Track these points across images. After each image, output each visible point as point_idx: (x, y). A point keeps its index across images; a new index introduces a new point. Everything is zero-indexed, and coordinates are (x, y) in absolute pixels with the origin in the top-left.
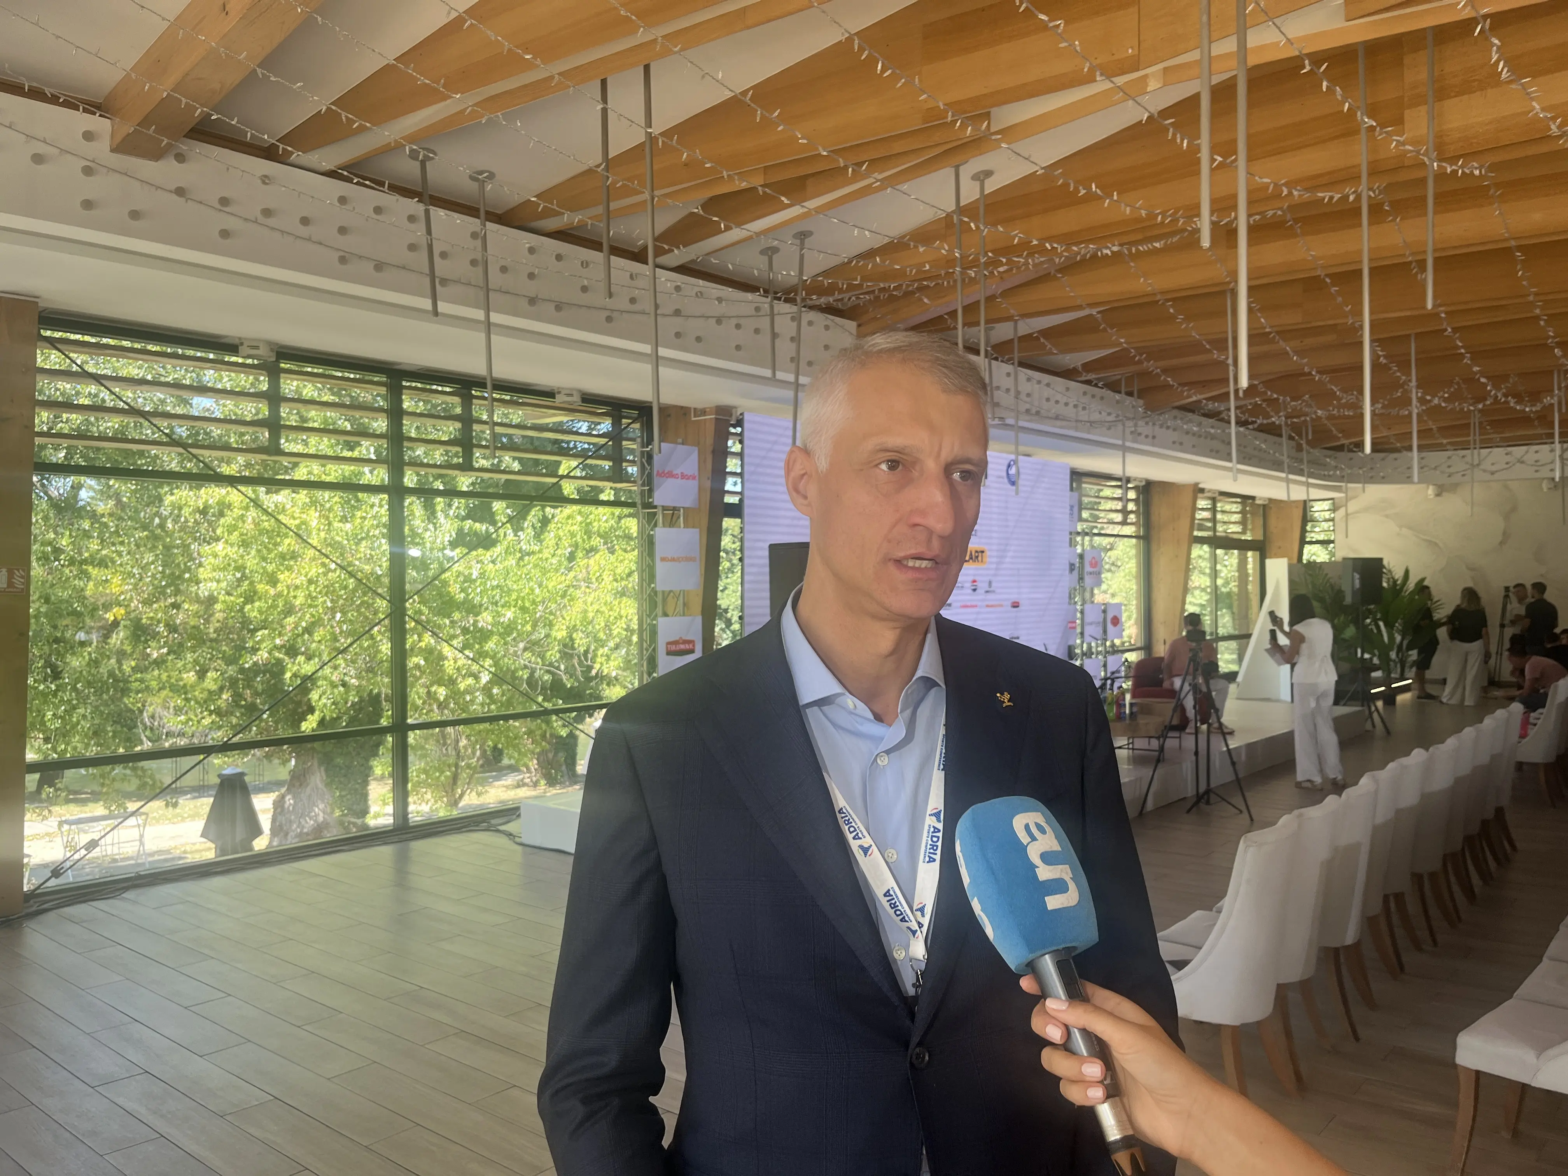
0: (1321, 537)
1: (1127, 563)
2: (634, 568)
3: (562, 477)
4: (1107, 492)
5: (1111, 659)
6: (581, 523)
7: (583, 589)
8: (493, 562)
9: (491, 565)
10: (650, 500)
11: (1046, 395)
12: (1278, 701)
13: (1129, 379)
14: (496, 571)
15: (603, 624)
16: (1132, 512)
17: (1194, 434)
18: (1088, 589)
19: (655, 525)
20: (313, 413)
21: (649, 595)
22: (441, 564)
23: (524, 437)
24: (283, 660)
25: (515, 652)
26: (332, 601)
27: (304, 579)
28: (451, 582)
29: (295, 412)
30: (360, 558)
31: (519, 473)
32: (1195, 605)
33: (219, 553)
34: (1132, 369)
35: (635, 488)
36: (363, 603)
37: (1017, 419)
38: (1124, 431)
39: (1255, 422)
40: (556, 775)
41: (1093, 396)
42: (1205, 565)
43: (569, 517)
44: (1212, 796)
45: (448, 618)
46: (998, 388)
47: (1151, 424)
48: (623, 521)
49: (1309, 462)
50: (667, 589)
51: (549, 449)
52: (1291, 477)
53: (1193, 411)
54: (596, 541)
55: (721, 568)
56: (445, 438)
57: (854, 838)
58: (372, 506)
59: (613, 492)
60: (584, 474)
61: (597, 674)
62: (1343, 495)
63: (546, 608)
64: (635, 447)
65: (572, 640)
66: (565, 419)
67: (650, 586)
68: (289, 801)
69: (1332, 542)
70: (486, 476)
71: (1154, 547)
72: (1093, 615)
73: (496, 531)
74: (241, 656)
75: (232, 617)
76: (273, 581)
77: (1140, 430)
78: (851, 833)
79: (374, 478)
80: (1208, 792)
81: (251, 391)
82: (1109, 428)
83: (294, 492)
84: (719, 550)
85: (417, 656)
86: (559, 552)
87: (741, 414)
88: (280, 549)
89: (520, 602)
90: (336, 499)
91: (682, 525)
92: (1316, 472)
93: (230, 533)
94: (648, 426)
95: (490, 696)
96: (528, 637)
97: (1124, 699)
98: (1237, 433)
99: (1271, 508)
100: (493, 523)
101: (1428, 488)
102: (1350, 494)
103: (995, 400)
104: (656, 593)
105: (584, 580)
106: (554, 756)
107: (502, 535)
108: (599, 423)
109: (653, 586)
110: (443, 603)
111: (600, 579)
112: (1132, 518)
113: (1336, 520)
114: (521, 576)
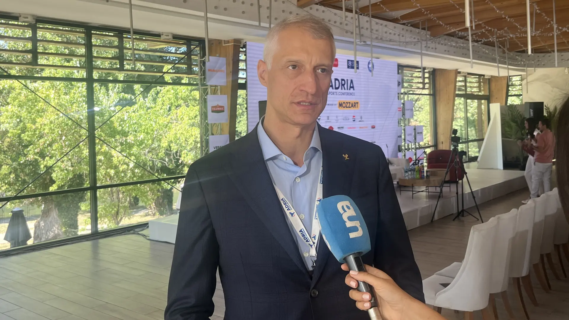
0: (516, 93)
1: (426, 107)
2: (198, 114)
3: (165, 73)
4: (416, 74)
5: (418, 151)
6: (173, 93)
7: (175, 123)
8: (134, 112)
9: (133, 113)
10: (205, 82)
11: (385, 31)
12: (497, 169)
13: (423, 23)
14: (136, 116)
15: (184, 139)
16: (427, 83)
17: (454, 47)
18: (407, 120)
19: (207, 94)
20: (51, 46)
21: (205, 126)
22: (110, 113)
23: (146, 55)
24: (38, 159)
25: (145, 153)
26: (61, 131)
27: (48, 121)
28: (115, 122)
29: (41, 45)
30: (73, 111)
31: (144, 71)
32: (458, 126)
33: (9, 110)
34: (423, 18)
35: (198, 77)
36: (75, 132)
37: (371, 41)
38: (421, 46)
39: (481, 41)
40: (163, 210)
41: (407, 30)
42: (462, 106)
43: (168, 91)
44: (465, 213)
45: (114, 138)
46: (362, 28)
47: (434, 42)
48: (192, 92)
49: (508, 58)
50: (213, 123)
51: (158, 60)
52: (500, 65)
53: (453, 36)
54: (181, 102)
55: (237, 113)
56: (110, 56)
57: (288, 210)
58: (78, 88)
59: (188, 79)
60: (174, 71)
61: (182, 162)
62: (525, 73)
63: (158, 133)
64: (197, 58)
65: (170, 147)
66: (164, 46)
67: (205, 122)
68: (42, 224)
69: (521, 95)
70: (129, 73)
71: (438, 98)
72: (409, 130)
73: (135, 98)
74: (19, 158)
75: (14, 140)
76: (34, 122)
77: (429, 45)
78: (286, 208)
79: (79, 75)
80: (463, 211)
81: (22, 36)
82: (415, 45)
83: (43, 82)
84: (236, 104)
85: (100, 156)
86: (164, 107)
87: (246, 42)
88: (37, 108)
89: (146, 130)
90: (62, 85)
91: (219, 94)
92: (512, 63)
93: (14, 101)
94: (203, 49)
95: (133, 173)
96: (150, 146)
97: (423, 169)
98: (473, 46)
99: (492, 80)
100: (134, 94)
101: (565, 69)
102: (529, 73)
103: (361, 33)
104: (208, 124)
105: (175, 120)
106: (162, 202)
107: (138, 100)
108: (180, 48)
109: (206, 121)
110: (111, 131)
111: (182, 119)
112: (427, 86)
113: (523, 84)
114: (146, 118)
